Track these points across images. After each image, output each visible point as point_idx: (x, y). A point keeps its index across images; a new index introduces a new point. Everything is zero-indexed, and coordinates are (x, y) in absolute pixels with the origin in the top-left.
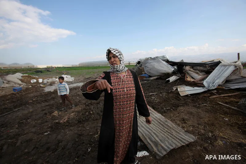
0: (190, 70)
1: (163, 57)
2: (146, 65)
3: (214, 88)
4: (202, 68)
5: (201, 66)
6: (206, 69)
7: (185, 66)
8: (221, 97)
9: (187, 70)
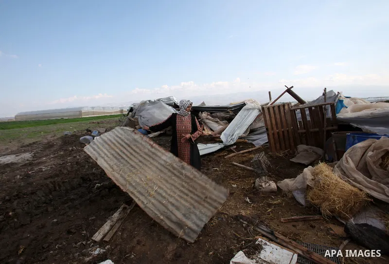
0: (207, 119)
1: (169, 99)
2: (141, 114)
3: (233, 143)
4: (222, 114)
5: (222, 111)
6: (228, 116)
7: (200, 112)
8: (240, 154)
9: (204, 117)
